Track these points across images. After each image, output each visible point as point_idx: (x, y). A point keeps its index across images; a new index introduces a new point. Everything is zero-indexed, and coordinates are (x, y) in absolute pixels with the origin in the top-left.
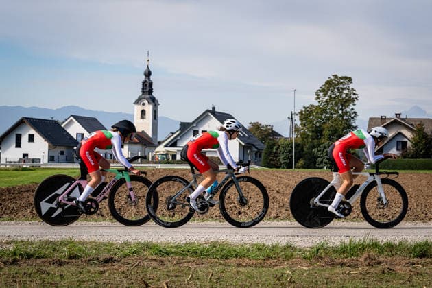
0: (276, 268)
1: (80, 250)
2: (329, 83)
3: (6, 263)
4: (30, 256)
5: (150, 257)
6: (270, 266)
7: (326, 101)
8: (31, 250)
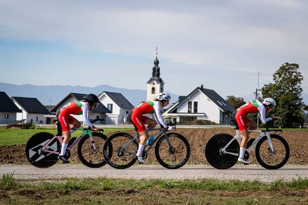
0: (247, 197)
1: (112, 184)
2: (282, 68)
3: (61, 193)
4: (77, 189)
5: (160, 190)
6: (243, 195)
7: (281, 81)
8: (78, 184)
